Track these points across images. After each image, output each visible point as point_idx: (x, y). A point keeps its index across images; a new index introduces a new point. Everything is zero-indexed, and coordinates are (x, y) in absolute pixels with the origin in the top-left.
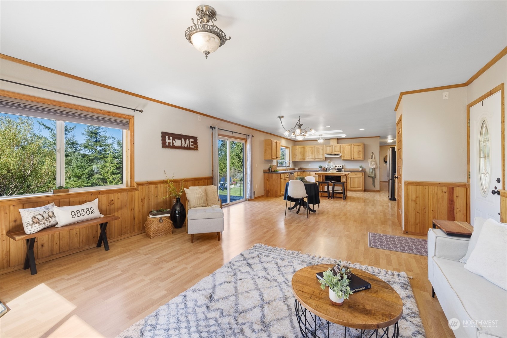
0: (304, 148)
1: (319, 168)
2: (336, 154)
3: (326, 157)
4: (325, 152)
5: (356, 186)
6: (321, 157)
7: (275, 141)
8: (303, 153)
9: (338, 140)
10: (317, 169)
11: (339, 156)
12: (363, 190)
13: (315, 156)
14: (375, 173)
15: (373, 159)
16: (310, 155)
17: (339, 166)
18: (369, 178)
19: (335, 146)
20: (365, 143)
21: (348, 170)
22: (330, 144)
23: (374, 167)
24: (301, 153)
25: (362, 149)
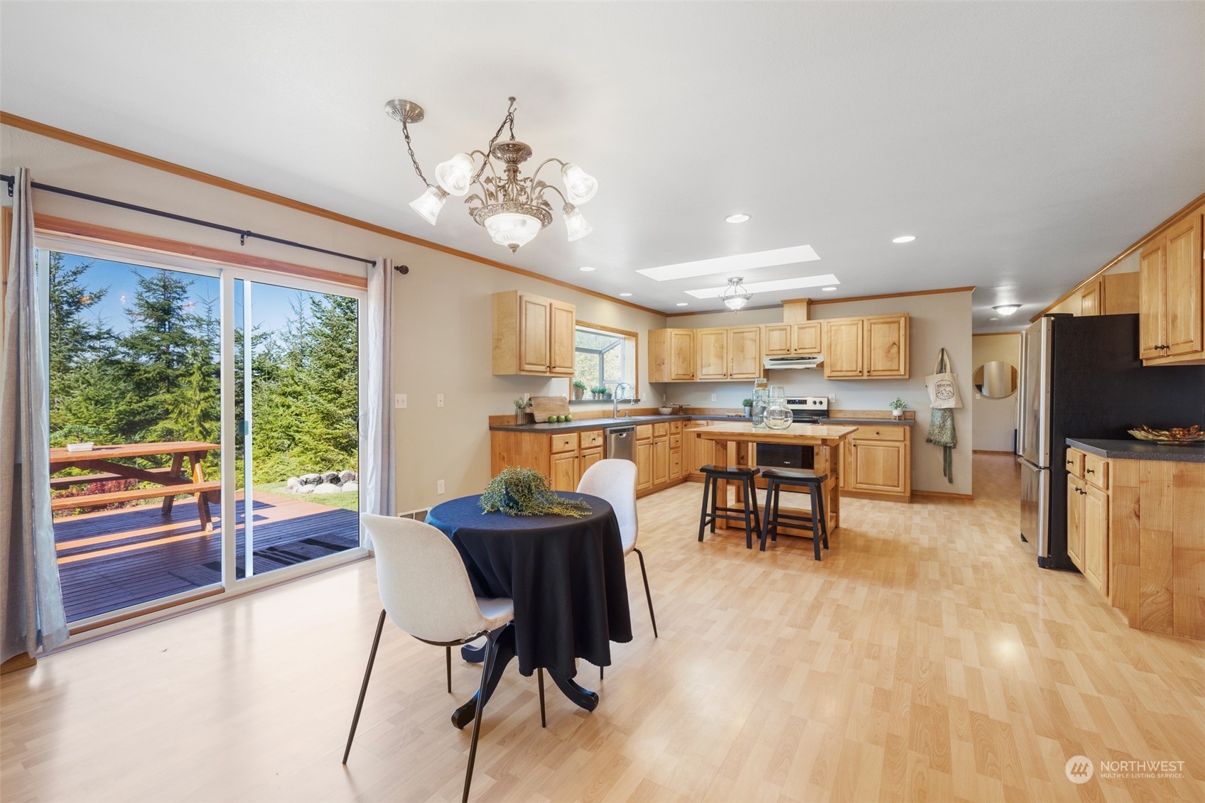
0: (693, 338)
1: (743, 407)
2: (803, 358)
3: (767, 367)
4: (764, 352)
5: (879, 480)
6: (750, 369)
7: (546, 301)
8: (689, 356)
9: (813, 305)
10: (736, 410)
11: (814, 363)
12: (908, 494)
13: (730, 365)
14: (954, 429)
15: (946, 376)
16: (713, 360)
17: (815, 403)
18: (931, 446)
19: (799, 328)
20: (914, 314)
21: (849, 417)
22: (783, 322)
23: (951, 404)
24: (680, 353)
25: (901, 336)
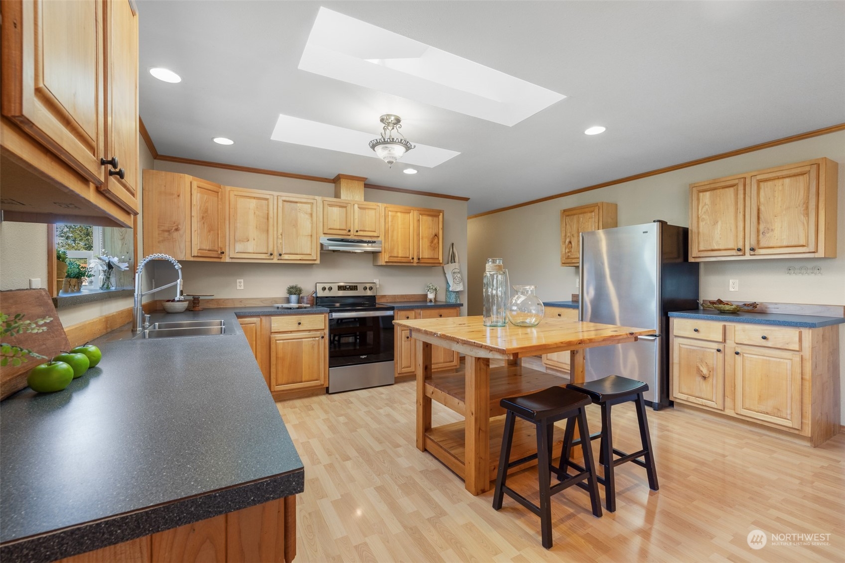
1: (289, 295)
2: (362, 242)
3: (324, 247)
4: (321, 229)
6: (304, 249)
8: (216, 222)
13: (278, 241)
15: (457, 265)
16: (253, 232)
17: (365, 288)
19: (359, 208)
22: (341, 198)
24: (204, 217)
25: (440, 229)
